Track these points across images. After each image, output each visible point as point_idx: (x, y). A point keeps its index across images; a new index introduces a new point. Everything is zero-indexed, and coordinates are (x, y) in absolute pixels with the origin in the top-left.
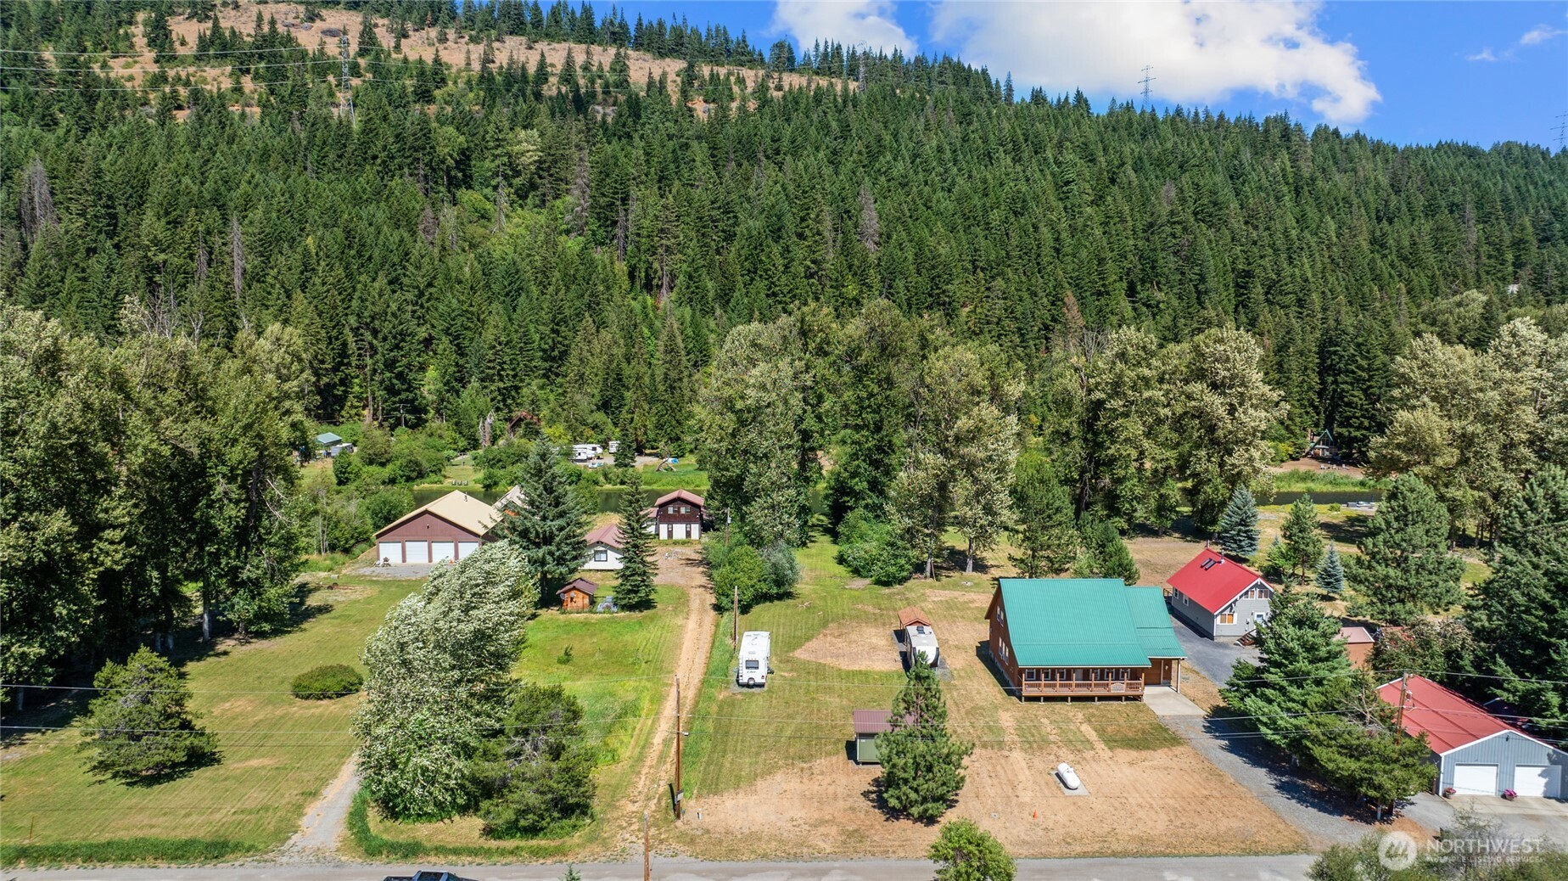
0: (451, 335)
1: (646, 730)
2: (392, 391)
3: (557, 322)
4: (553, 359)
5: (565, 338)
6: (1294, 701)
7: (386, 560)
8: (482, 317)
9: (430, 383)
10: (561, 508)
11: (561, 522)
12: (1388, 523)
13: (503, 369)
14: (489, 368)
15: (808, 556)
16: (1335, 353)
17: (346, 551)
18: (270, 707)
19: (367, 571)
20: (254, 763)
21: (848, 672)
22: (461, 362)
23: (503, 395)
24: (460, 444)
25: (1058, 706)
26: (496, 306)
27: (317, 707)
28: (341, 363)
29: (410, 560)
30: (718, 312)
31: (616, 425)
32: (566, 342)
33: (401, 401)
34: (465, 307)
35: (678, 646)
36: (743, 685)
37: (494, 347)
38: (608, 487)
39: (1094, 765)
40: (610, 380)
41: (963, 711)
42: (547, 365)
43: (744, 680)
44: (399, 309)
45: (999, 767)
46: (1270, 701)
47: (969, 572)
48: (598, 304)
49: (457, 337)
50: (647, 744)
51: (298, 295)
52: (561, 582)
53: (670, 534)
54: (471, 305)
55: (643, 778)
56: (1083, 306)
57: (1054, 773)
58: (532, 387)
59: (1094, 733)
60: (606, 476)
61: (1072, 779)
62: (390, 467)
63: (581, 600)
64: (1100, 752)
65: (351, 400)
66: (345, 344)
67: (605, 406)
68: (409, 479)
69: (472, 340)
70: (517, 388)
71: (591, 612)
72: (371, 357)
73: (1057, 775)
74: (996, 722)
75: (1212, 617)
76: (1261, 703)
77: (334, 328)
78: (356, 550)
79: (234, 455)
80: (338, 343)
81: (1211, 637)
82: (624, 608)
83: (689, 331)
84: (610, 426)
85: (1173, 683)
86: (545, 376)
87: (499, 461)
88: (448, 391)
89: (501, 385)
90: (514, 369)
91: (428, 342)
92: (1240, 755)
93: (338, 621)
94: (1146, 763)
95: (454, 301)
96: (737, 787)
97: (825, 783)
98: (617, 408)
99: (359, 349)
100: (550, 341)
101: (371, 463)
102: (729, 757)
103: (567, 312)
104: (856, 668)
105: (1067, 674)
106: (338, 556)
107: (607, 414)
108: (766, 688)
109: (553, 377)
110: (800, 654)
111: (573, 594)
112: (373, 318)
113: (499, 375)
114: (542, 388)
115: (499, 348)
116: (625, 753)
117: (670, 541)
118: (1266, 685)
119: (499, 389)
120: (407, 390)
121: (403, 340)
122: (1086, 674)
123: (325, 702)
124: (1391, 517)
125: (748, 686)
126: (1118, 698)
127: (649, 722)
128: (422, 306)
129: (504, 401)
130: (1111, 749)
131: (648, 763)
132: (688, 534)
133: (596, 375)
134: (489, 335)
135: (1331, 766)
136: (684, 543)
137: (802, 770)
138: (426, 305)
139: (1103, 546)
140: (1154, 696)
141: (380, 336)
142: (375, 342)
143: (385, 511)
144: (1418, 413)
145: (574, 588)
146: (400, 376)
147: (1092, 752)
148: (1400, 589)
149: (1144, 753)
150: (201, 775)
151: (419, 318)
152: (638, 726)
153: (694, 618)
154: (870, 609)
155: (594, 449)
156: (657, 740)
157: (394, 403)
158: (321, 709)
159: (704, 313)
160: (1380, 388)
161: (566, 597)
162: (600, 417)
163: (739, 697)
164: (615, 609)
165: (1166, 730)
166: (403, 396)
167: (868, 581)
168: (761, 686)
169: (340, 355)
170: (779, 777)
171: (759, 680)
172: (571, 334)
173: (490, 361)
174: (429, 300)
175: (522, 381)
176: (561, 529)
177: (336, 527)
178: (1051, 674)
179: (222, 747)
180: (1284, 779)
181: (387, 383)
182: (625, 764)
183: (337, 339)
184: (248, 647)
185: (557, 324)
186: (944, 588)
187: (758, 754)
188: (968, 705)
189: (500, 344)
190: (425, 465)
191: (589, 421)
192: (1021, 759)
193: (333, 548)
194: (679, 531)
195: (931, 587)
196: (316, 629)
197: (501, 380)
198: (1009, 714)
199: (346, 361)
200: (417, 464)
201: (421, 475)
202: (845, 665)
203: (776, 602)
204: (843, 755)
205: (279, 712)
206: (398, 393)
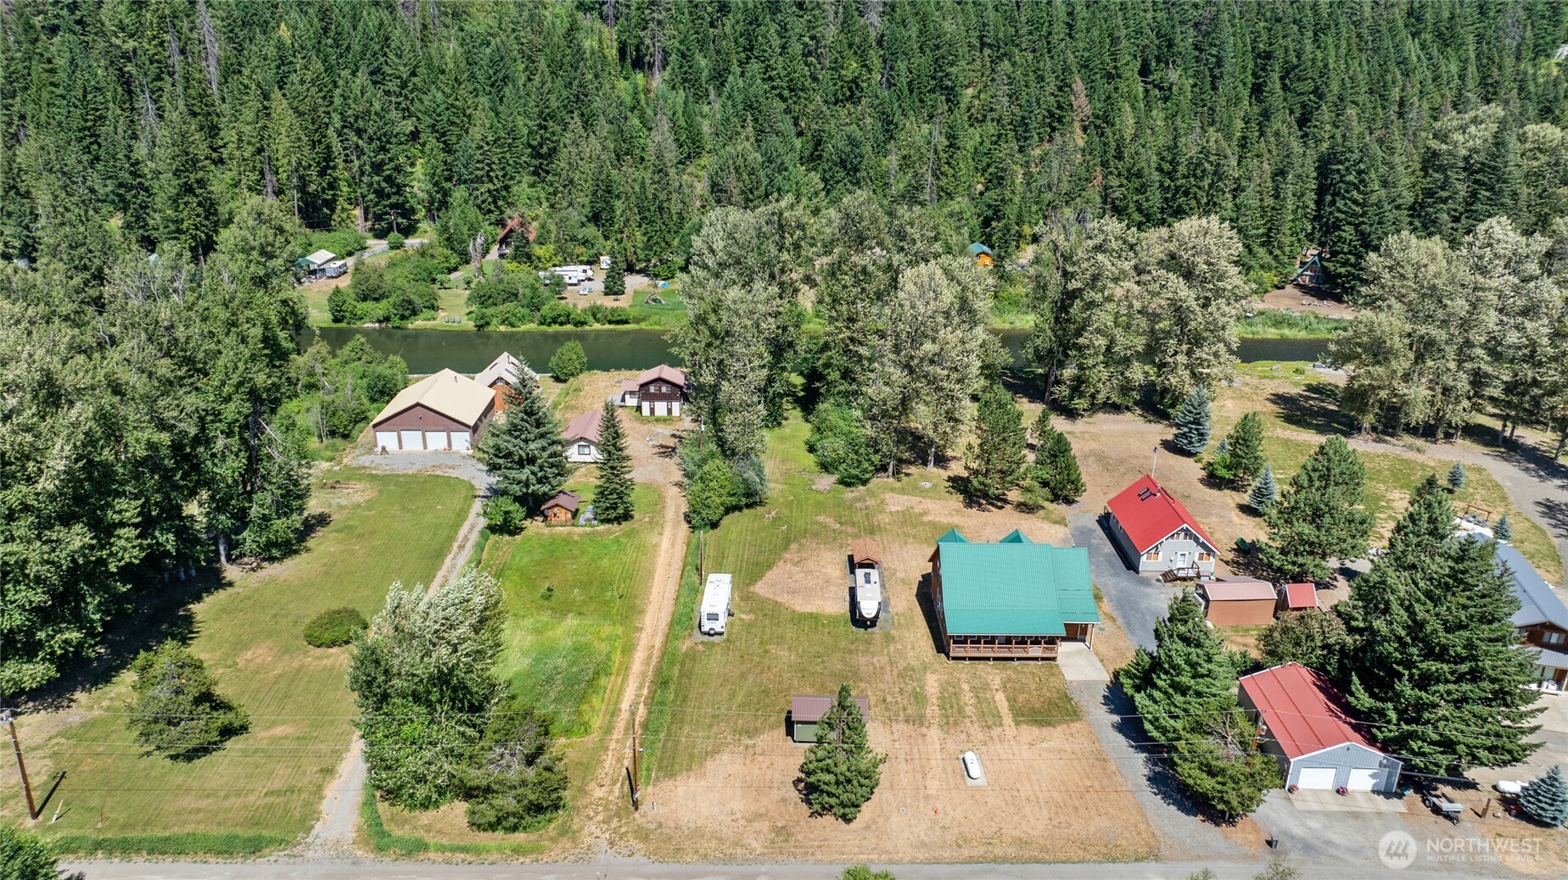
0: (437, 131)
1: (616, 690)
2: (380, 193)
3: (546, 117)
4: (541, 156)
5: (553, 133)
6: (1176, 706)
7: (384, 448)
8: (468, 112)
9: (418, 184)
10: (542, 430)
11: (543, 442)
12: (1311, 480)
13: (492, 170)
14: (478, 169)
15: (782, 439)
16: (1338, 171)
17: (345, 437)
18: (287, 657)
19: (365, 460)
20: (279, 731)
21: (800, 614)
22: (449, 159)
23: (494, 196)
24: (453, 261)
25: (981, 665)
26: (484, 100)
27: (328, 657)
28: (328, 167)
29: (406, 447)
30: (712, 96)
31: (607, 238)
32: (555, 138)
33: (392, 206)
34: (450, 101)
35: (651, 574)
36: (705, 634)
37: (482, 147)
38: (597, 326)
39: (998, 747)
40: (600, 193)
41: (895, 672)
42: (536, 162)
43: (706, 628)
44: (382, 109)
45: (915, 750)
46: (1156, 702)
47: (931, 467)
48: (586, 96)
49: (444, 134)
50: (615, 713)
51: (277, 94)
52: (546, 497)
53: (652, 411)
54: (457, 99)
55: (610, 754)
56: (1091, 90)
57: (961, 757)
58: (523, 188)
59: (1006, 704)
60: (594, 316)
61: (975, 770)
62: (384, 304)
63: (563, 516)
64: (1007, 728)
65: (341, 203)
66: (328, 147)
67: (595, 218)
68: (403, 317)
69: (459, 137)
70: (507, 188)
71: (573, 525)
72: (358, 158)
73: (964, 760)
74: (922, 688)
75: (1140, 556)
76: (1147, 702)
77: (316, 131)
78: (354, 433)
79: (230, 411)
80: (322, 146)
81: (1137, 572)
82: (603, 521)
83: (682, 122)
84: (601, 240)
85: (1088, 638)
86: (535, 173)
87: (490, 297)
88: (438, 192)
89: (492, 187)
90: (503, 169)
91: (414, 135)
92: (1127, 736)
93: (342, 535)
94: (1044, 745)
95: (439, 95)
96: (689, 769)
97: (764, 766)
98: (607, 221)
99: (345, 149)
100: (538, 137)
101: (365, 299)
102: (686, 729)
103: (554, 104)
104: (808, 609)
105: (990, 640)
106: (338, 441)
107: (597, 225)
108: (725, 636)
109: (543, 174)
110: (760, 588)
111: (556, 510)
112: (357, 118)
113: (488, 176)
114: (532, 185)
115: (486, 148)
116: (597, 722)
117: (653, 418)
118: (1155, 686)
119: (489, 191)
120: (397, 193)
121: (388, 142)
122: (1008, 640)
123: (334, 650)
124: (1315, 476)
125: (708, 634)
126: (1036, 659)
127: (620, 680)
128: (406, 98)
129: (495, 202)
130: (1017, 724)
131: (615, 737)
132: (670, 411)
133: (586, 181)
134: (476, 132)
135: (1190, 781)
136: (665, 420)
137: (747, 747)
138: (410, 97)
139: (1055, 456)
140: (1068, 655)
141: (365, 136)
142: (360, 142)
143: (380, 385)
144: (1382, 316)
145: (557, 505)
146: (389, 179)
147: (1000, 729)
148: (1311, 544)
149: (1047, 731)
150: (233, 744)
151: (403, 110)
152: (609, 687)
153: (668, 532)
154: (830, 521)
155: (585, 271)
156: (625, 706)
157: (385, 206)
158: (331, 660)
159: (698, 98)
160: (1371, 225)
161: (549, 513)
162: (591, 231)
163: (700, 647)
164: (595, 522)
165: (1070, 700)
166: (394, 199)
167: (835, 478)
168: (721, 634)
169: (325, 160)
170: (725, 757)
171: (718, 629)
172: (558, 129)
173: (478, 162)
174: (412, 92)
175: (512, 178)
176: (544, 449)
177: (334, 414)
178: (976, 640)
179: (248, 708)
180: (1157, 769)
181: (375, 186)
182: (595, 736)
183: (320, 142)
184: (260, 574)
185: (545, 120)
186: (903, 491)
187: (711, 726)
188: (902, 664)
189: (488, 144)
190: (417, 301)
191: (580, 236)
192: (936, 739)
193: (333, 433)
194: (661, 408)
195: (893, 490)
196: (321, 544)
197: (491, 181)
198: (936, 676)
199: (332, 164)
200: (410, 302)
201: (415, 313)
202: (802, 606)
203: (745, 511)
204: (783, 730)
205: (295, 664)
206: (389, 196)
